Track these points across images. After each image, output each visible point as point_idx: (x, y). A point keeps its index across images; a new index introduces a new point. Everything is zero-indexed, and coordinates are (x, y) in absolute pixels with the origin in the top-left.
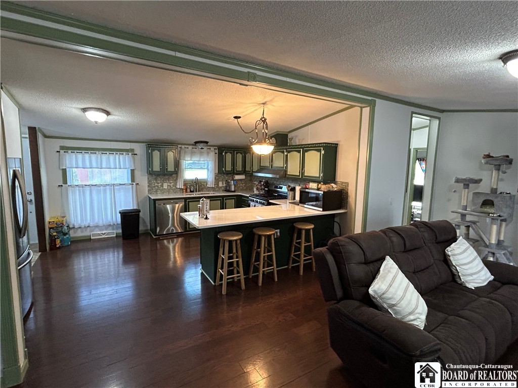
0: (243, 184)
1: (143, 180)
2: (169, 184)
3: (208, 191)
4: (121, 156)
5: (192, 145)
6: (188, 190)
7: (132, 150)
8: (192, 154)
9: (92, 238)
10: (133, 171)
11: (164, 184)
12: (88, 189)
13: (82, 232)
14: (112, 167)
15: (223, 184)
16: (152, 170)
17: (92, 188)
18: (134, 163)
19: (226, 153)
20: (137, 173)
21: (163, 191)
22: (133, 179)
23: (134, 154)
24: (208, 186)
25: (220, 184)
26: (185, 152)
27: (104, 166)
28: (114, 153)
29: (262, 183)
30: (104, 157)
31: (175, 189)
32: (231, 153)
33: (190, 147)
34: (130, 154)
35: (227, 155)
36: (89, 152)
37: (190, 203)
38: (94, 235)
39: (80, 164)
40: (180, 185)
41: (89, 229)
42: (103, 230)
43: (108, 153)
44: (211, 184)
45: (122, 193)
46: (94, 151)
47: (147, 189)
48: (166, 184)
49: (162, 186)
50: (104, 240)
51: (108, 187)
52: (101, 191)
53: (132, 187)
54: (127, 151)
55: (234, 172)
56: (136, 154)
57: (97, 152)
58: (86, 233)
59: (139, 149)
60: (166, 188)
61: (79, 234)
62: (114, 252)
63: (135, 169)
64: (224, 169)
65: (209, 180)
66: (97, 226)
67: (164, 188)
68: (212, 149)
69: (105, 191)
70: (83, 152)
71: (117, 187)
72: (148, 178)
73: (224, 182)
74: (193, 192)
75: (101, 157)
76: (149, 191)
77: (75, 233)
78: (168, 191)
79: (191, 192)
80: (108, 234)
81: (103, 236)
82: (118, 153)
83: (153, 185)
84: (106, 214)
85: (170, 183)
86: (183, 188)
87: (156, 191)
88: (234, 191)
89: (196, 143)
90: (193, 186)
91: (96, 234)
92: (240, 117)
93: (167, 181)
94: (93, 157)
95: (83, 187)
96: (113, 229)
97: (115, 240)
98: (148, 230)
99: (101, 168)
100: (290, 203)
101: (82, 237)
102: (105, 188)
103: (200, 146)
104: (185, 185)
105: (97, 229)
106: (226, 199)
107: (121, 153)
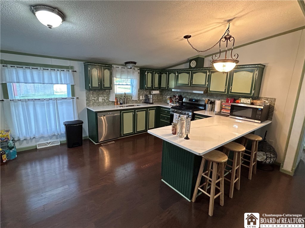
0: (156, 97)
1: (82, 94)
2: (103, 98)
3: (132, 103)
4: (62, 72)
5: (122, 65)
6: (119, 103)
7: (72, 68)
8: (122, 73)
9: (38, 148)
10: (73, 86)
11: (99, 98)
12: (31, 103)
13: (27, 143)
14: (54, 82)
15: (143, 98)
16: (92, 85)
17: (36, 102)
18: (74, 79)
19: (148, 73)
20: (77, 89)
21: (99, 104)
22: (73, 94)
23: (74, 71)
24: (132, 99)
25: (141, 98)
26: (116, 71)
27: (46, 81)
28: (56, 69)
29: (177, 97)
30: (46, 73)
31: (108, 102)
32: (151, 73)
33: (120, 67)
34: (70, 71)
35: (148, 74)
36: (31, 67)
37: (124, 114)
38: (39, 145)
39: (22, 79)
40: (112, 99)
41: (34, 139)
42: (48, 140)
43: (49, 69)
44: (135, 98)
45: (64, 106)
46: (35, 66)
47: (85, 102)
48: (101, 98)
49: (98, 99)
50: (49, 149)
51: (51, 101)
52: (44, 105)
53: (73, 101)
54: (67, 68)
55: (153, 88)
56: (76, 71)
57: (39, 68)
58: (32, 144)
59: (78, 66)
60: (101, 101)
61: (25, 145)
62: (59, 158)
63: (75, 85)
64: (146, 86)
65: (133, 94)
66: (42, 137)
67: (99, 101)
68: (136, 69)
69: (48, 105)
70: (24, 67)
71: (59, 101)
72: (86, 93)
73: (144, 96)
74: (122, 104)
75: (43, 73)
76: (87, 104)
77: (20, 144)
78: (103, 104)
79: (121, 104)
80: (53, 143)
81: (49, 146)
82: (59, 69)
83: (91, 99)
84: (51, 126)
85: (105, 97)
86: (115, 101)
87: (93, 104)
88: (152, 103)
89: (126, 63)
90: (122, 100)
91: (41, 144)
92: (190, 37)
93: (102, 96)
94: (35, 72)
95: (26, 102)
96: (57, 138)
97: (60, 147)
98: (87, 137)
99: (44, 84)
100: (215, 114)
101: (27, 148)
102: (48, 102)
103: (130, 66)
104: (116, 98)
105: (42, 139)
106: (149, 110)
107: (62, 70)
